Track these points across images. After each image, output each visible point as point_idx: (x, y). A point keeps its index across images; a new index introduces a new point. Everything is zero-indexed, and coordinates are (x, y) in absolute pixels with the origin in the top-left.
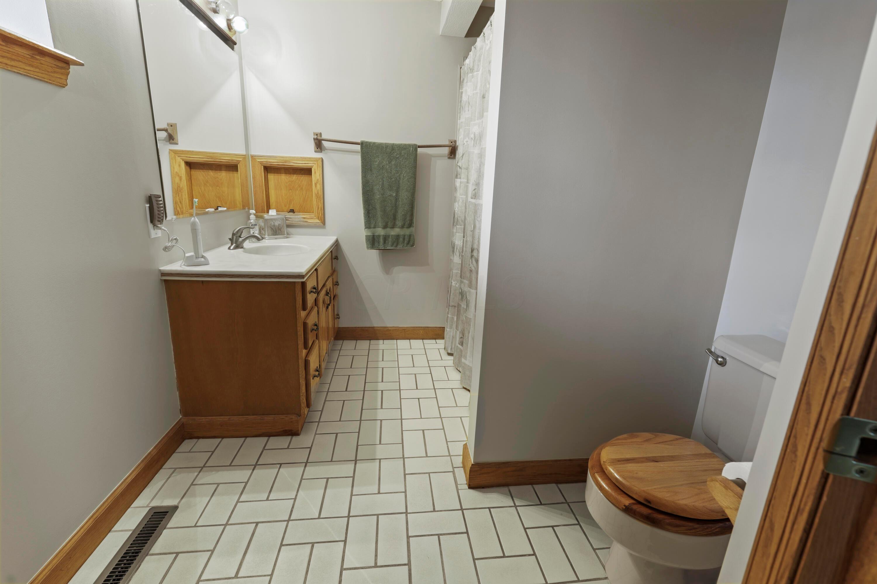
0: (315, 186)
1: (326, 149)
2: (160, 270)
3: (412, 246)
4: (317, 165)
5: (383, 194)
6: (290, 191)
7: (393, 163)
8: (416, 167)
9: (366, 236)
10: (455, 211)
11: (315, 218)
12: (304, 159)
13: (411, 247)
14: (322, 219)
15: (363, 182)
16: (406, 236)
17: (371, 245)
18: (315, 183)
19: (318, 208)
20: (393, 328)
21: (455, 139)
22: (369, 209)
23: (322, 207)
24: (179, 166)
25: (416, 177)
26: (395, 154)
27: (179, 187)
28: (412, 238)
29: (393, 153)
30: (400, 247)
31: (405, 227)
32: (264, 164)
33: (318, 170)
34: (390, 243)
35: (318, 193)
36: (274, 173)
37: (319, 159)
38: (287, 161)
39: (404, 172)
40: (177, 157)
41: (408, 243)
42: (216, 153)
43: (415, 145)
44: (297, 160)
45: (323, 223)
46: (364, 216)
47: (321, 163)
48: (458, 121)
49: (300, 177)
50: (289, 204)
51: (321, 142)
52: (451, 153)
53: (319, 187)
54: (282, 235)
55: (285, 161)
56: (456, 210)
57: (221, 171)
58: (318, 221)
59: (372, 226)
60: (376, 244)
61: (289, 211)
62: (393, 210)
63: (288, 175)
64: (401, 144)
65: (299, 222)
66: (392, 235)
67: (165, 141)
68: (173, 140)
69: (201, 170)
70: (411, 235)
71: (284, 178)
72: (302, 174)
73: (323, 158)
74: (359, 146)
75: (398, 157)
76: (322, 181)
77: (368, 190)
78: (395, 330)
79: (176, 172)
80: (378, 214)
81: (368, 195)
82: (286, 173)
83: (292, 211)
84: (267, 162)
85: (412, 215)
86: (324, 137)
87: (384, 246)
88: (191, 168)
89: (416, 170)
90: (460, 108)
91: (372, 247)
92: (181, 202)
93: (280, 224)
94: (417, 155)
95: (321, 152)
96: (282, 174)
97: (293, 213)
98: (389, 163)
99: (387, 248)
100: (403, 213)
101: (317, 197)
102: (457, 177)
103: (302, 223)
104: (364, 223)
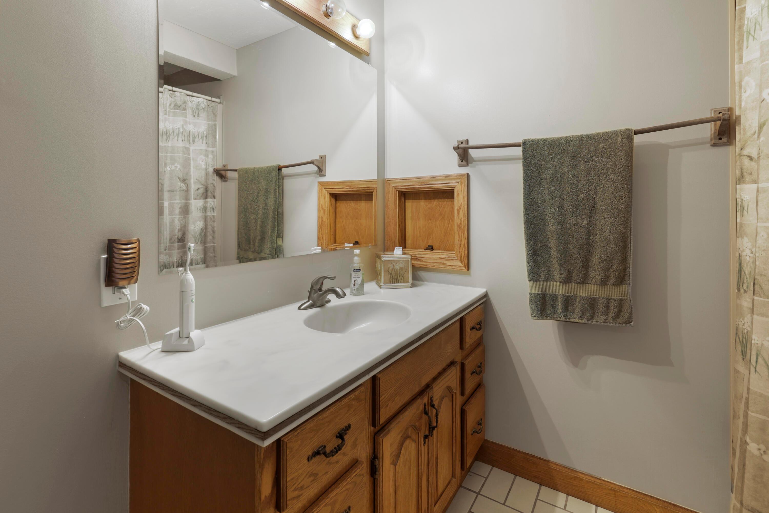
0: (457, 213)
1: (475, 161)
2: (118, 356)
3: (628, 321)
4: (461, 184)
5: (562, 223)
6: (430, 221)
7: (581, 167)
8: (631, 169)
9: (530, 294)
10: (743, 258)
11: (456, 258)
12: (444, 178)
13: (624, 325)
14: (465, 260)
15: (525, 204)
16: (612, 302)
17: (538, 311)
18: (457, 209)
19: (461, 245)
20: (588, 477)
21: (730, 106)
22: (537, 248)
23: (465, 243)
24: (325, 198)
25: (631, 188)
26: (586, 151)
27: (323, 221)
28: (626, 306)
29: (582, 150)
30: (599, 320)
31: (609, 283)
32: (399, 188)
33: (462, 191)
34: (577, 311)
35: (460, 223)
36: (412, 199)
37: (464, 175)
38: (424, 183)
39: (604, 182)
40: (323, 189)
41: (618, 315)
42: (353, 181)
43: (630, 131)
44: (435, 180)
45: (467, 266)
46: (527, 260)
47: (466, 180)
48: (736, 67)
49: (442, 202)
50: (427, 239)
51: (467, 152)
52: (719, 134)
53: (463, 214)
54: (405, 282)
55: (421, 183)
56: (744, 254)
57: (361, 201)
58: (460, 264)
59: (542, 277)
60: (549, 310)
61: (427, 248)
62: (582, 251)
63: (427, 200)
64: (598, 134)
65: (434, 264)
66: (580, 297)
67: (316, 174)
68: (322, 172)
69: (344, 202)
70: (624, 299)
71: (423, 205)
72: (445, 198)
73: (470, 174)
74: (520, 149)
75: (591, 157)
76: (466, 205)
77: (535, 217)
78: (593, 483)
79: (322, 205)
80: (553, 256)
81: (535, 224)
82: (425, 198)
83: (431, 248)
84: (402, 186)
85: (624, 261)
86: (471, 143)
87: (566, 316)
88: (336, 200)
89: (631, 176)
90: (739, 42)
91: (541, 315)
92: (322, 237)
93: (402, 268)
94: (632, 147)
95: (468, 165)
96: (421, 200)
97: (430, 251)
98: (574, 169)
99: (571, 320)
100: (603, 257)
101: (460, 229)
102: (740, 180)
103: (438, 266)
104: (526, 271)
